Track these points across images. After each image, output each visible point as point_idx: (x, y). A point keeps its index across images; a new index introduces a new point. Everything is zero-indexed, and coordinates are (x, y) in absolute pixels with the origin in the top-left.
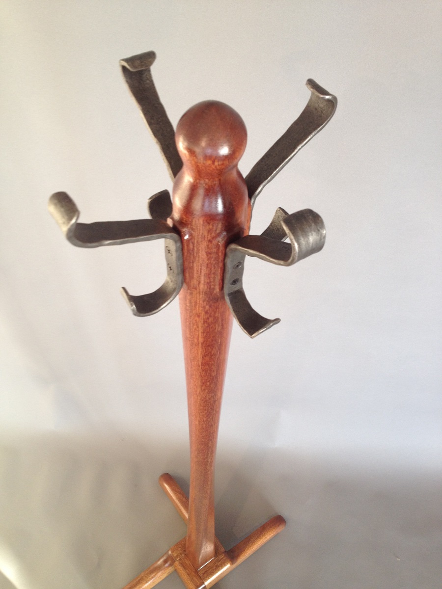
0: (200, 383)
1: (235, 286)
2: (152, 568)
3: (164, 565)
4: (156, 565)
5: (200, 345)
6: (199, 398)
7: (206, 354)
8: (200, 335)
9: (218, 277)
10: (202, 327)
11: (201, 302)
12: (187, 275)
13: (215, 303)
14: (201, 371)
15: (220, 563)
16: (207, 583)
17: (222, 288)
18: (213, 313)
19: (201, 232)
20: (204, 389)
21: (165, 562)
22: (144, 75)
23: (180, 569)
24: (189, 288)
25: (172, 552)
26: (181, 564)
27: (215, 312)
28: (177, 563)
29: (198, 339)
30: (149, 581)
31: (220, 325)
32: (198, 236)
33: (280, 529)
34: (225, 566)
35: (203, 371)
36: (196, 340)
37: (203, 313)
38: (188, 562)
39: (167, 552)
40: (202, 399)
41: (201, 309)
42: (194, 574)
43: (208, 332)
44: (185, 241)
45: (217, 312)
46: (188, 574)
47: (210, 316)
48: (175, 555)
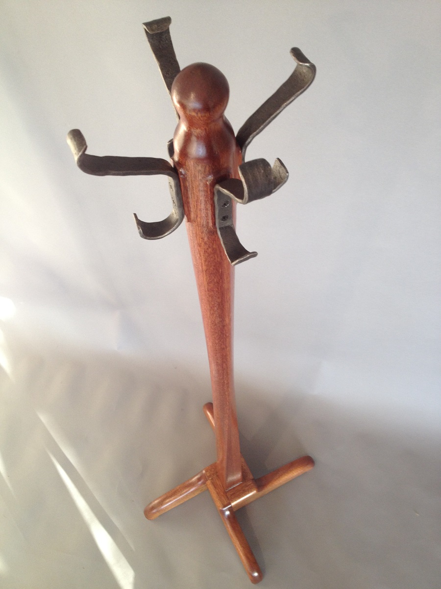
0: (208, 307)
1: (225, 222)
2: (187, 483)
3: (198, 482)
4: (191, 481)
5: (204, 272)
6: (210, 321)
7: (210, 281)
8: (203, 263)
9: (210, 213)
10: (203, 256)
11: (200, 234)
12: (186, 209)
13: (212, 235)
14: (208, 296)
15: (247, 488)
16: (233, 504)
17: (214, 224)
18: (211, 244)
19: (193, 172)
20: (213, 314)
21: (199, 479)
22: (164, 37)
23: (211, 487)
24: (189, 220)
25: (206, 471)
26: (213, 483)
27: (213, 244)
28: (209, 482)
29: (202, 267)
30: (183, 494)
31: (219, 256)
32: (191, 175)
33: (308, 469)
34: (251, 491)
35: (210, 296)
36: (201, 268)
37: (203, 243)
38: (218, 482)
39: (202, 471)
40: (212, 322)
41: (200, 239)
42: (222, 494)
43: (209, 261)
44: (181, 179)
45: (215, 244)
46: (217, 493)
47: (209, 247)
48: (208, 475)
